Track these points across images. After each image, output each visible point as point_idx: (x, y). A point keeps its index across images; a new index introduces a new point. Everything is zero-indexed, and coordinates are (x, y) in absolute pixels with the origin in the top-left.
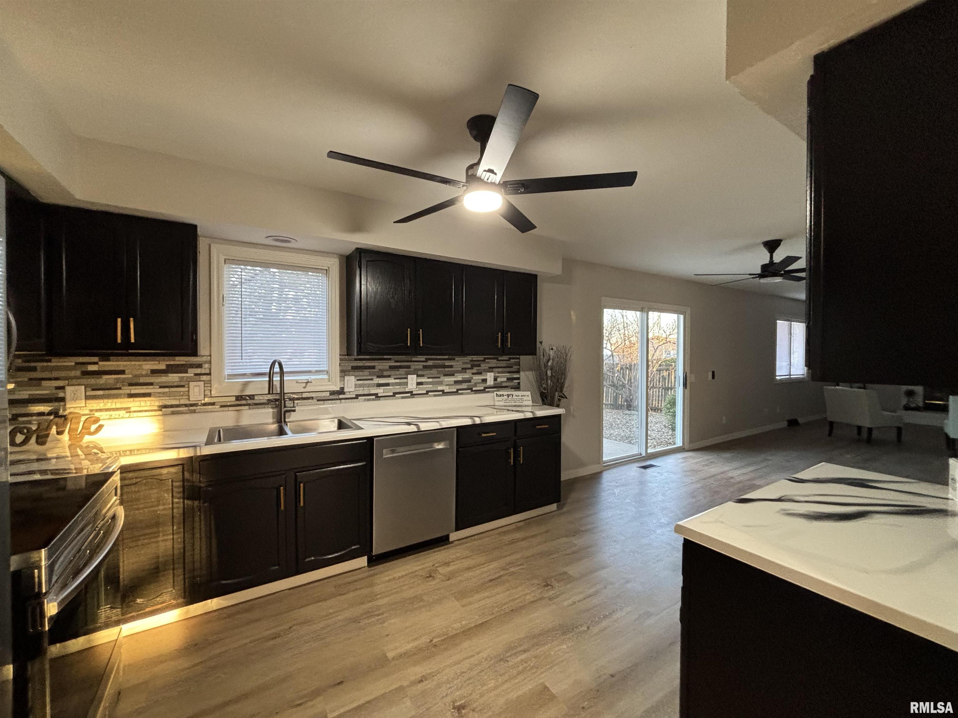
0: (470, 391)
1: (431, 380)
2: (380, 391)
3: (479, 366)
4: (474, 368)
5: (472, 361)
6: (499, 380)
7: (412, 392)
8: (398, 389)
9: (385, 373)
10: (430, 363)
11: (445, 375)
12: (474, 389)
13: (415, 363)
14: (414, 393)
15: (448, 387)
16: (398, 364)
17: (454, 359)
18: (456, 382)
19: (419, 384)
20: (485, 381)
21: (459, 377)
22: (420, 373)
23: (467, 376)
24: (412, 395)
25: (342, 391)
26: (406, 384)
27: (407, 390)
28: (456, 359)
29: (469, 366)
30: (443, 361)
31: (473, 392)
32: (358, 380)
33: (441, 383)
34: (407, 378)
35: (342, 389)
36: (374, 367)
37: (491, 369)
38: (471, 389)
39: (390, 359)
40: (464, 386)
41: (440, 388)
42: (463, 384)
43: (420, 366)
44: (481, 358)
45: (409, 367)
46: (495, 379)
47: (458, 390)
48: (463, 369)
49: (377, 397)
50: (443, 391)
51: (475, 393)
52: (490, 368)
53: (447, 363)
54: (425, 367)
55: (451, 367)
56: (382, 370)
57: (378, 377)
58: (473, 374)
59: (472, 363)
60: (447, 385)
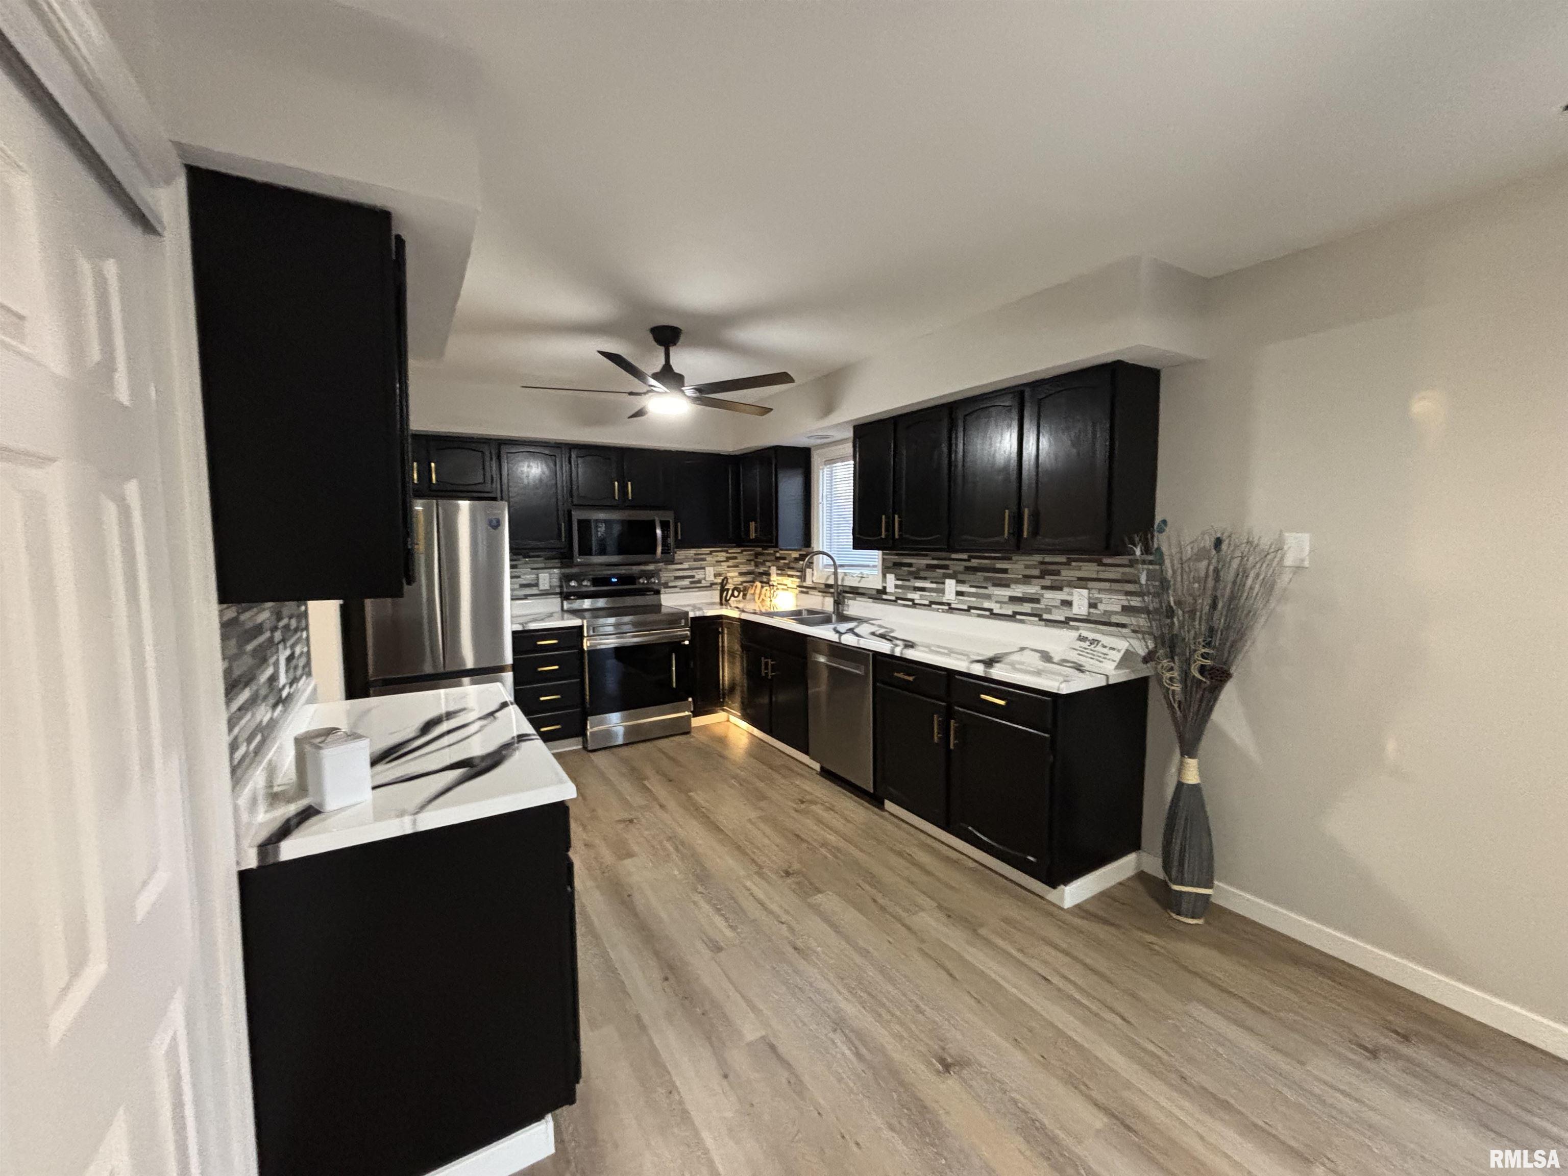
0: (1036, 619)
1: (973, 590)
2: (916, 596)
3: (1058, 573)
4: (1047, 577)
5: (1042, 563)
6: (1101, 607)
7: (949, 604)
8: (934, 596)
9: (922, 574)
10: (975, 562)
11: (995, 585)
12: (1045, 616)
13: (955, 562)
14: (953, 606)
15: (998, 605)
16: (935, 562)
17: (1010, 559)
18: (1013, 599)
19: (959, 593)
20: (1068, 604)
21: (1018, 590)
22: (960, 577)
23: (1032, 589)
24: (951, 609)
25: (883, 591)
26: (942, 591)
27: (944, 600)
28: (1013, 558)
29: (1036, 572)
30: (993, 561)
31: (1043, 623)
32: (898, 580)
33: (988, 597)
34: (943, 583)
35: (885, 588)
36: (910, 565)
37: (1082, 582)
38: (1039, 616)
39: (926, 555)
40: (1027, 608)
41: (987, 605)
42: (1025, 604)
43: (960, 566)
44: (1062, 559)
45: (946, 567)
46: (1093, 605)
47: (1016, 613)
48: (1025, 576)
49: (915, 605)
50: (990, 610)
51: (1046, 626)
52: (1080, 579)
53: (1000, 565)
54: (967, 569)
55: (1005, 571)
56: (919, 570)
57: (916, 578)
58: (1044, 588)
59: (1043, 567)
60: (997, 602)
